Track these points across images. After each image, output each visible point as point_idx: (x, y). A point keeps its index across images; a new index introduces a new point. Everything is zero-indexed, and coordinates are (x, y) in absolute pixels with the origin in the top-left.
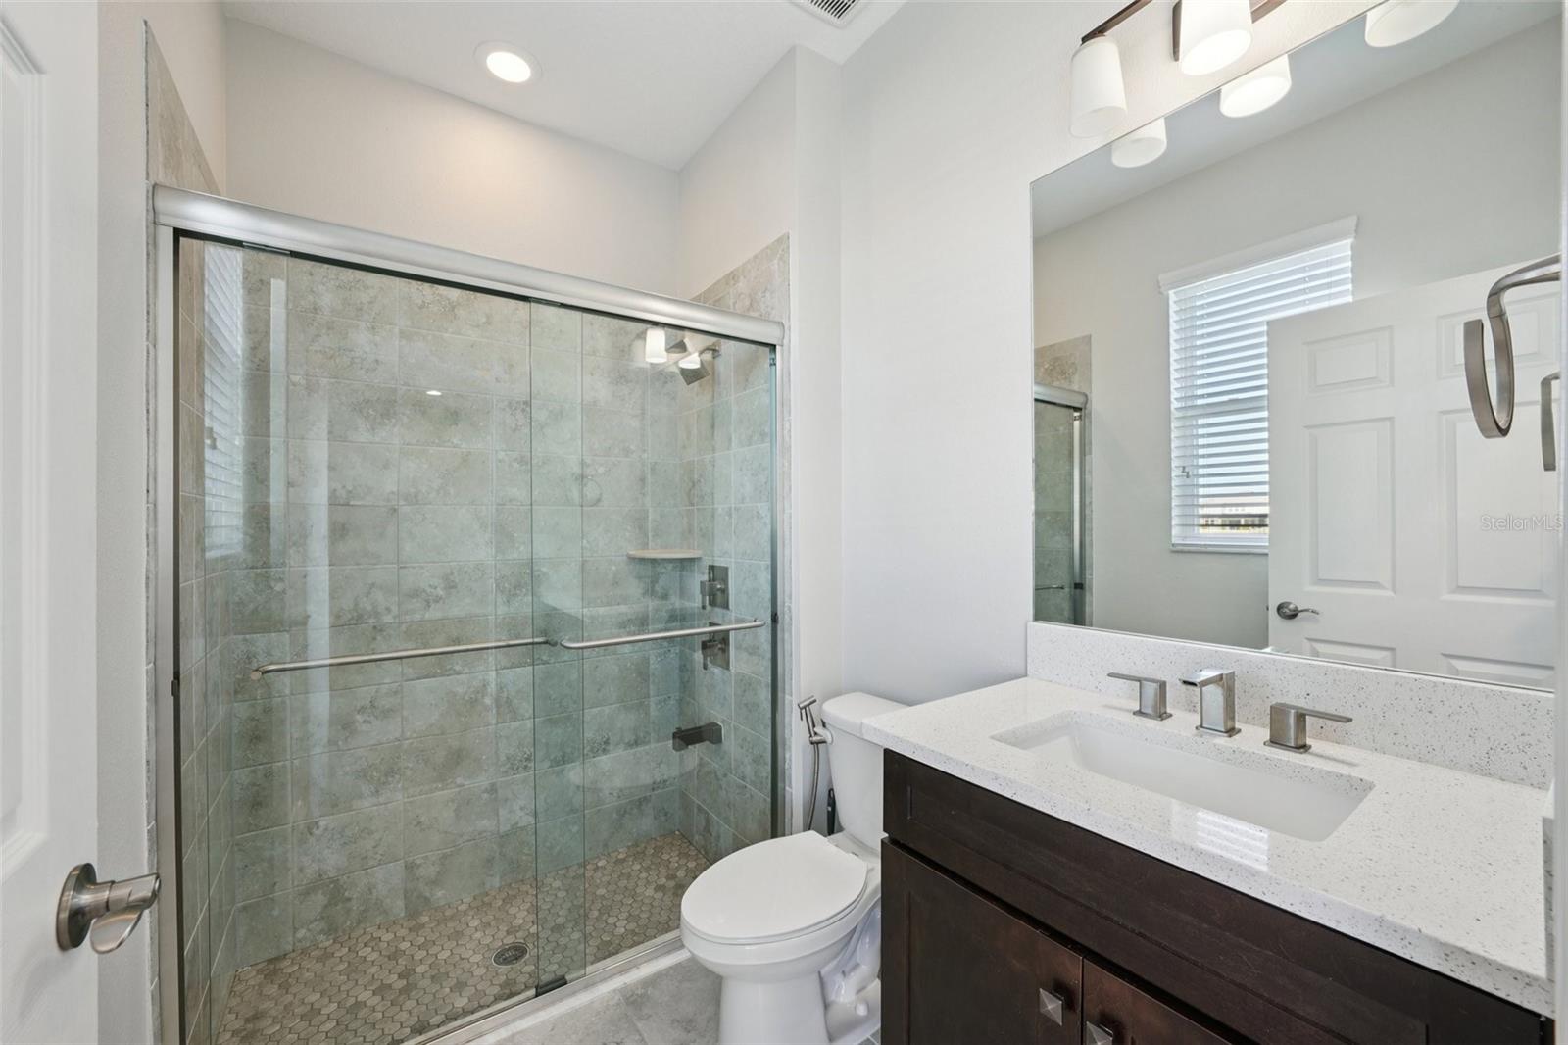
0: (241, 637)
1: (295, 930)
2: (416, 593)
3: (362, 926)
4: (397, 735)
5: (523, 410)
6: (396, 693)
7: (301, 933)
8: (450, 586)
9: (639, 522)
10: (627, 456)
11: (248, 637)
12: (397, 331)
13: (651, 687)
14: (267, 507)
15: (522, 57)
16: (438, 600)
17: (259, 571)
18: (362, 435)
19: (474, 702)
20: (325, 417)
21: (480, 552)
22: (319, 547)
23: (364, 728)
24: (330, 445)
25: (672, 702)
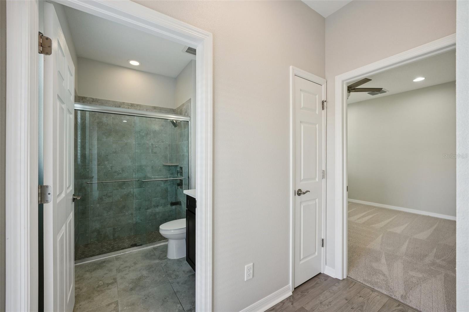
0: (80, 180)
1: (91, 239)
2: (115, 172)
3: (104, 240)
4: (112, 201)
5: (139, 133)
6: (111, 192)
7: (92, 240)
8: (123, 171)
9: (166, 157)
10: (163, 143)
11: (82, 180)
12: (112, 117)
13: (169, 194)
14: (85, 154)
15: (138, 62)
16: (120, 173)
17: (84, 167)
18: (105, 140)
19: (128, 195)
20: (97, 136)
21: (129, 163)
22: (95, 162)
23: (105, 199)
24: (97, 142)
25: (174, 198)
